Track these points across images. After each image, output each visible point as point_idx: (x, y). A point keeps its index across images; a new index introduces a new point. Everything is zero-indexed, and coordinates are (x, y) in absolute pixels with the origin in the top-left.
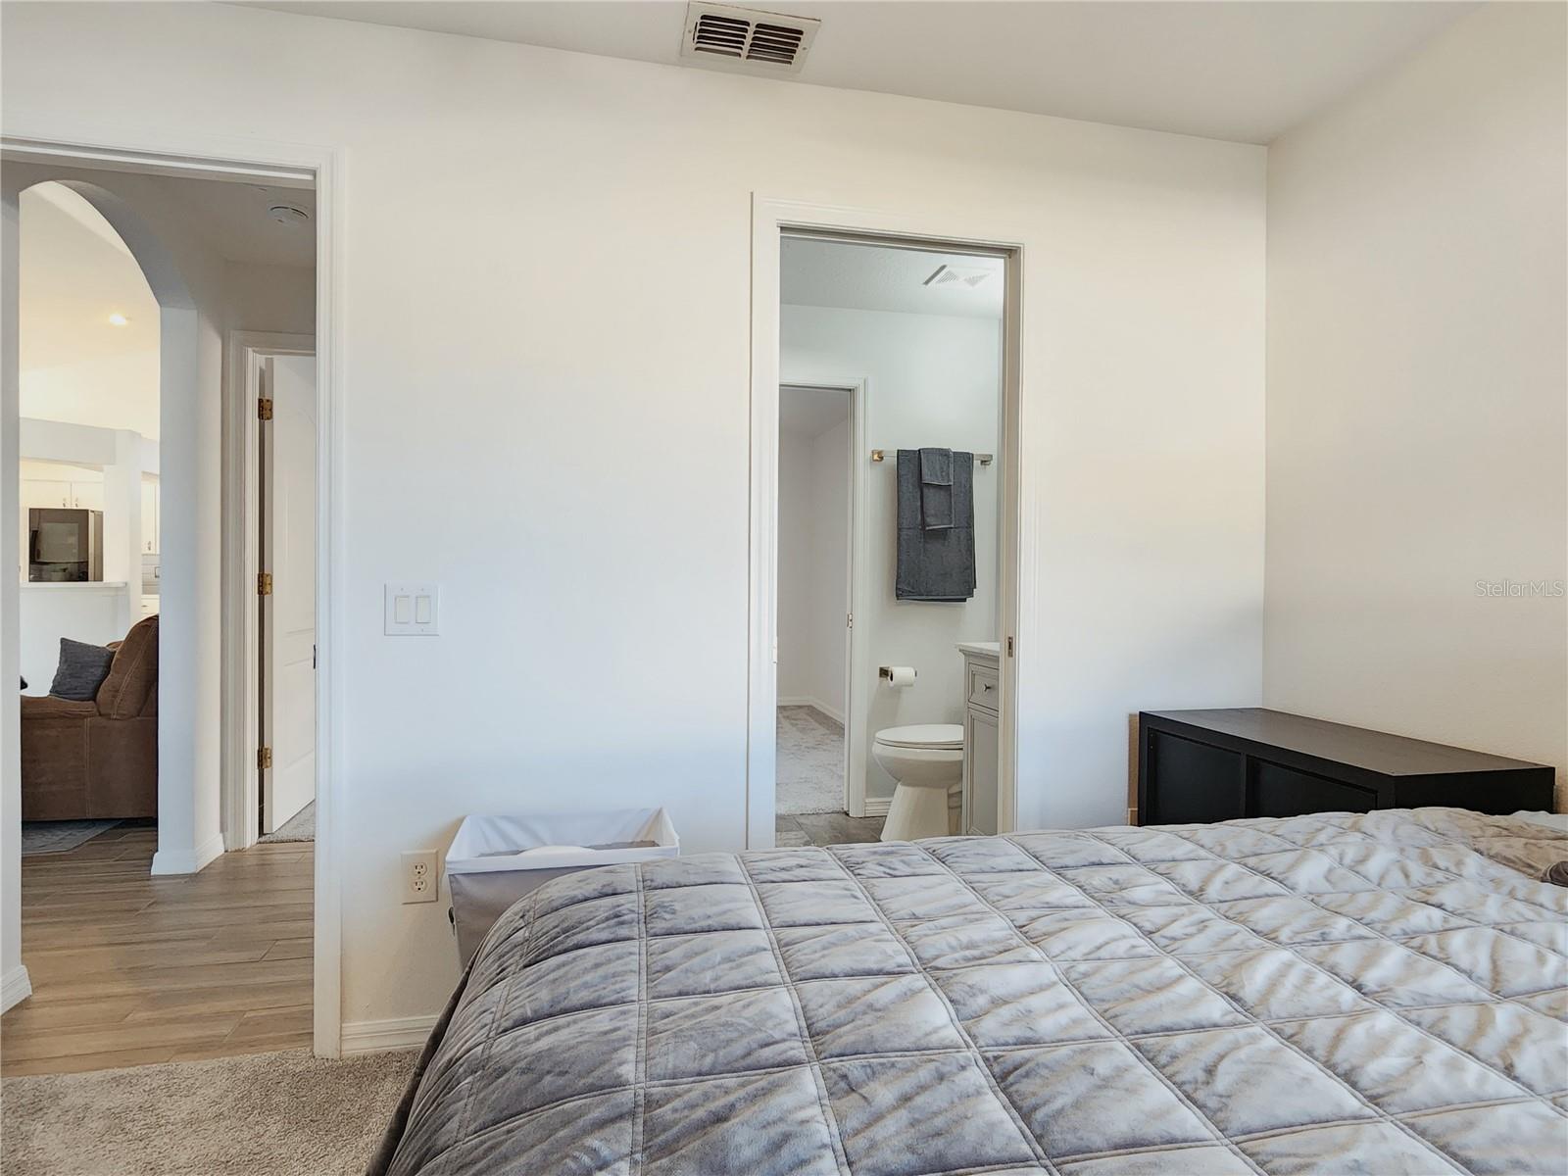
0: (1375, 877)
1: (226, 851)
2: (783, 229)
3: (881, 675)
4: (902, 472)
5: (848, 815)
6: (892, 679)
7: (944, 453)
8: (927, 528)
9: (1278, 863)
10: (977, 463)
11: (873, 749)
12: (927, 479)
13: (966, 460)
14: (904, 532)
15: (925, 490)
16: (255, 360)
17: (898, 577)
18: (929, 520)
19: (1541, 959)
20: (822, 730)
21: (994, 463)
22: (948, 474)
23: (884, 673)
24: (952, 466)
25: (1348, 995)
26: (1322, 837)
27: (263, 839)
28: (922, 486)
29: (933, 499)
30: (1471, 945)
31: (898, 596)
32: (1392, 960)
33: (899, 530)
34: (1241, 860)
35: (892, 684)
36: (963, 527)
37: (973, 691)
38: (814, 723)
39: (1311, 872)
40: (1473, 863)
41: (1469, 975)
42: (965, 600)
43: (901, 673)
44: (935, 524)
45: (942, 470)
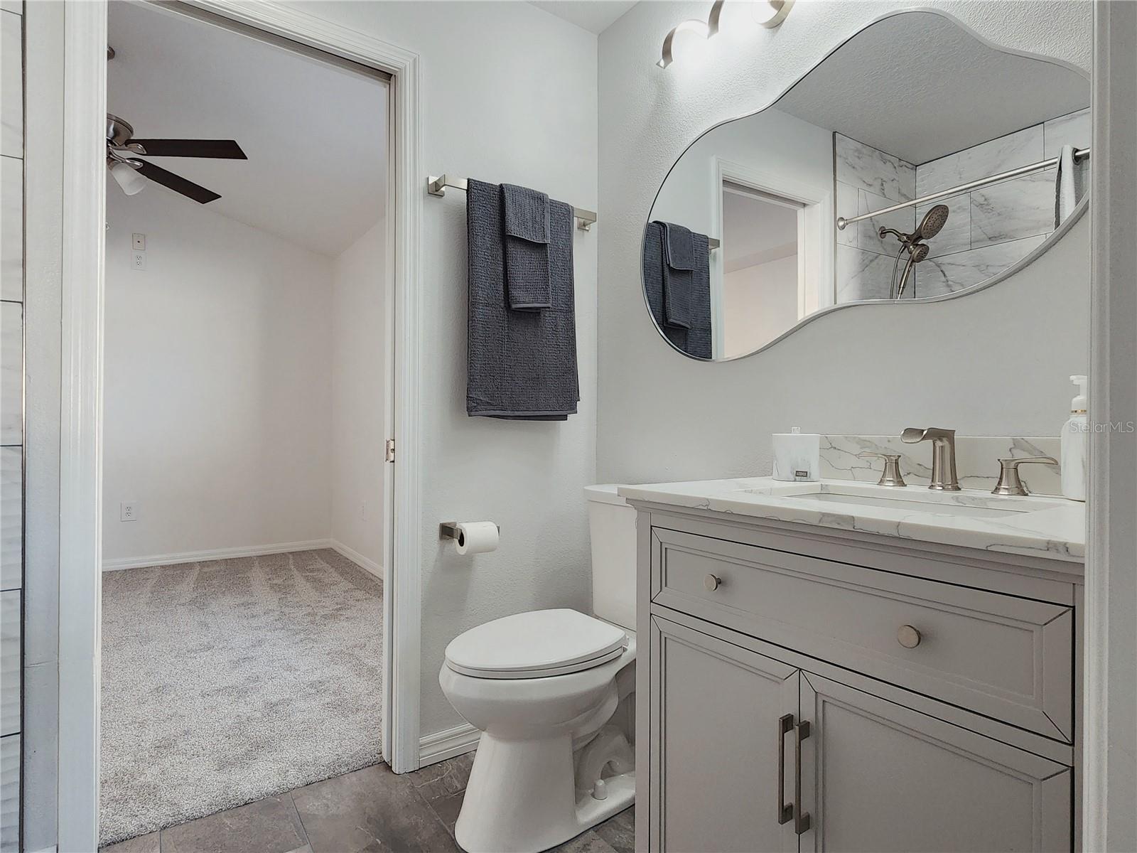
5: (388, 767)
6: (461, 542)
7: (539, 198)
8: (514, 306)
12: (512, 229)
13: (563, 214)
14: (479, 312)
15: (511, 247)
17: (471, 379)
18: (515, 293)
20: (345, 585)
21: (593, 227)
22: (543, 228)
23: (447, 532)
24: (547, 219)
28: (504, 237)
29: (522, 262)
31: (469, 410)
33: (471, 306)
35: (462, 551)
36: (561, 311)
37: (664, 582)
38: (335, 574)
42: (564, 418)
43: (477, 531)
44: (524, 300)
45: (535, 222)
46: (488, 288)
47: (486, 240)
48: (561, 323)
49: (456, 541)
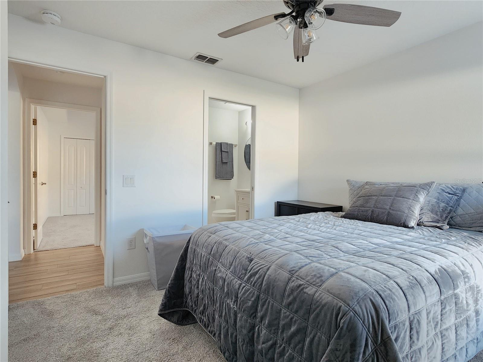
0: (320, 218)
1: (25, 255)
2: (209, 98)
3: (211, 198)
4: (217, 148)
6: (214, 199)
7: (227, 144)
9: (308, 218)
10: (234, 146)
11: (212, 215)
12: (223, 150)
13: (231, 146)
14: (217, 163)
15: (222, 152)
16: (33, 107)
17: (216, 174)
18: (223, 160)
19: (339, 223)
21: (237, 146)
22: (228, 149)
23: (212, 197)
24: (229, 147)
25: (319, 227)
26: (312, 215)
27: (35, 251)
28: (221, 151)
29: (224, 155)
30: (332, 223)
31: (216, 178)
32: (323, 224)
33: (216, 162)
34: (303, 218)
37: (238, 200)
39: (312, 218)
40: (332, 216)
41: (331, 225)
42: (231, 179)
43: (216, 197)
44: (224, 161)
45: (226, 148)
46: (219, 159)
47: (219, 151)
48: (231, 164)
49: (214, 198)
